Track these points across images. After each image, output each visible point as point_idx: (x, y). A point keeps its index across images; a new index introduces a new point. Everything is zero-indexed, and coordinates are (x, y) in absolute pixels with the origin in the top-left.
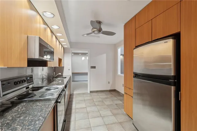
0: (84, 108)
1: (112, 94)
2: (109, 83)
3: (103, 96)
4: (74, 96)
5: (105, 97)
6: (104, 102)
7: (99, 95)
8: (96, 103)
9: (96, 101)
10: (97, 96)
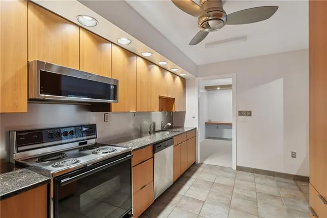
0: (198, 201)
1: (300, 190)
2: (294, 155)
3: (268, 186)
4: (200, 169)
5: (273, 190)
6: (259, 205)
7: (258, 180)
8: (235, 201)
9: (238, 196)
10: (252, 182)
